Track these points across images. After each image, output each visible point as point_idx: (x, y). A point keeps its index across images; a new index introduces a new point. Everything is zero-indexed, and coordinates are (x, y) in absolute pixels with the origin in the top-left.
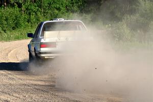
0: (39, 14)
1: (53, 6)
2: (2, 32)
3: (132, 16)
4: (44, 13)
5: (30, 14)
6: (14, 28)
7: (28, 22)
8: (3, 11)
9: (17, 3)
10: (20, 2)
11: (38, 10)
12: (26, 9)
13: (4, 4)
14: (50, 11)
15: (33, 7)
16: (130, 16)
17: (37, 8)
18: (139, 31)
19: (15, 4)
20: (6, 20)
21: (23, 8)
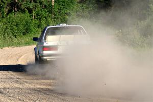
0: (49, 19)
1: (63, 11)
2: (13, 37)
3: (142, 22)
4: (55, 18)
5: (40, 19)
6: (24, 34)
7: (39, 27)
8: (13, 16)
9: (28, 8)
10: (31, 7)
11: (48, 15)
12: (37, 14)
13: (15, 10)
14: (60, 17)
15: (43, 13)
16: (140, 22)
17: (48, 13)
18: (149, 37)
19: (26, 9)
20: (17, 25)
21: (34, 13)
